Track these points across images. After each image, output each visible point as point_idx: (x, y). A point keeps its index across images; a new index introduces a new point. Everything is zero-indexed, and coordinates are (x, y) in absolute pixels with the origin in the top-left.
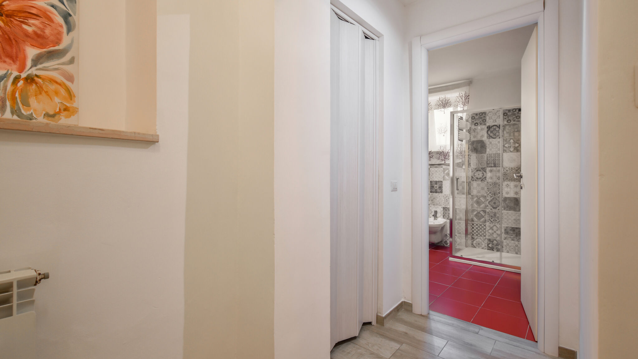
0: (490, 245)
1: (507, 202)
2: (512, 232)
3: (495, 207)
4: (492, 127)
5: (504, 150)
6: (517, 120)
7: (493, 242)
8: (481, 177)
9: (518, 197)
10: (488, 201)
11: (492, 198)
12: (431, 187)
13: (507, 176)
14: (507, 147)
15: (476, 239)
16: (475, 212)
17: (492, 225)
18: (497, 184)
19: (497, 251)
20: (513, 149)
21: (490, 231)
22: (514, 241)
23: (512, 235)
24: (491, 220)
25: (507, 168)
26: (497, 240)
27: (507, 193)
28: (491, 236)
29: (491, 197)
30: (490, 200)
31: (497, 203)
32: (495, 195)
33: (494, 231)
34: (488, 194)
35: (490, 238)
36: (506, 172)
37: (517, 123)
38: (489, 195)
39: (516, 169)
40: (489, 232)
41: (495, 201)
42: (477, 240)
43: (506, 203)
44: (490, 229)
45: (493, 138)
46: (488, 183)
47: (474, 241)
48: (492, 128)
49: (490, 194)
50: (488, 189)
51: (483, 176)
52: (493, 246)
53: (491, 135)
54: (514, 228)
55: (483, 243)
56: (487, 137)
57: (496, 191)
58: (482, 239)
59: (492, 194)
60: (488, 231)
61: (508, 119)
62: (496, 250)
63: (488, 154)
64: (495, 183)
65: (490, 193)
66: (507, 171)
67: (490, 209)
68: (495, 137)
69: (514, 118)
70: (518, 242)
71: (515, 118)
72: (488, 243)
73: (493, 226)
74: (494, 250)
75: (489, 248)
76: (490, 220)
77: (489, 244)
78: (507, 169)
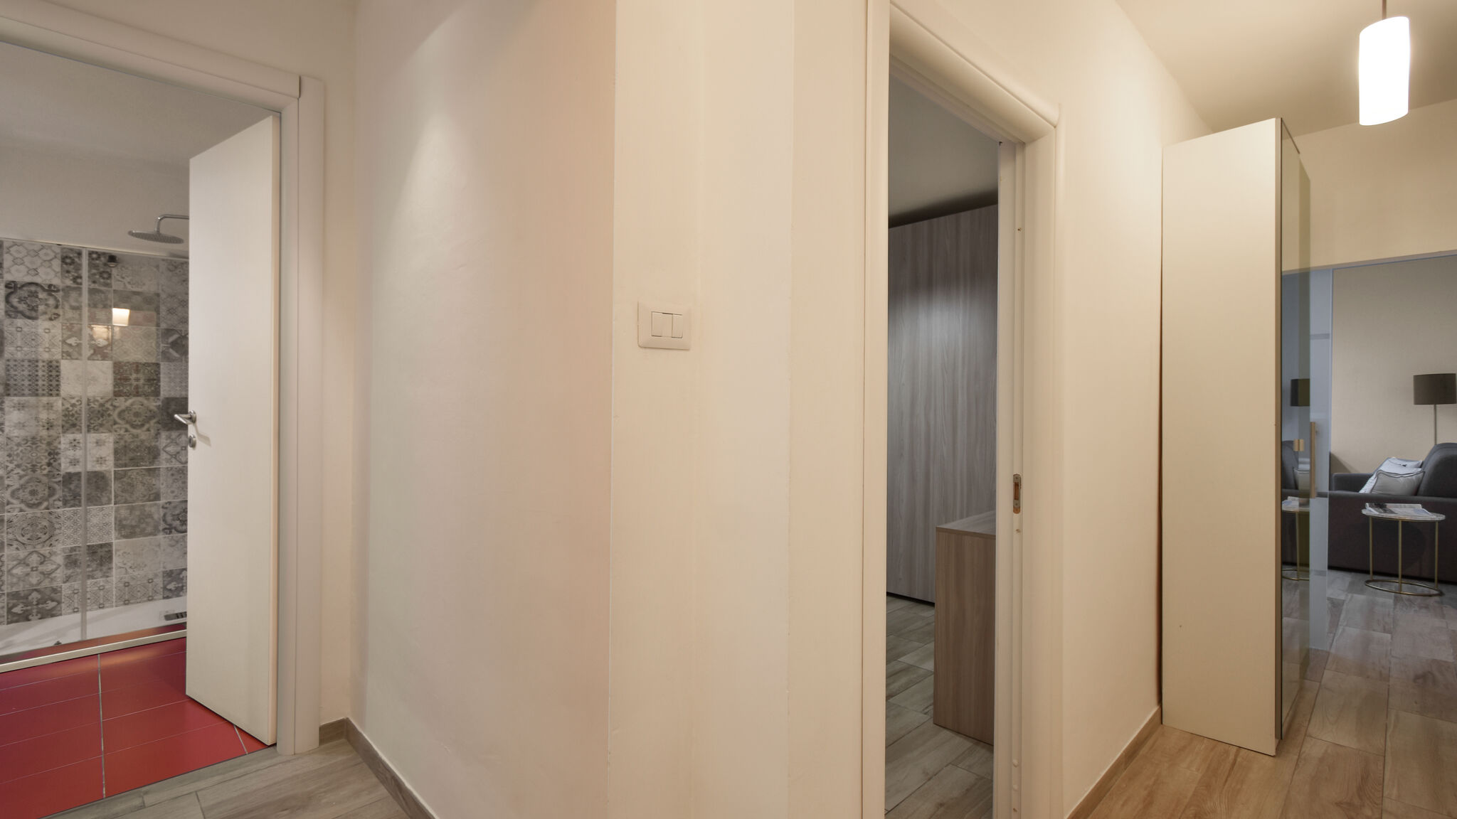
0: (17, 610)
1: (72, 487)
2: (88, 558)
3: (36, 502)
4: (23, 286)
5: (63, 352)
6: (102, 280)
7: (26, 597)
9: (107, 468)
10: (10, 490)
11: (23, 481)
13: (73, 419)
14: (74, 344)
17: (22, 554)
18: (40, 441)
19: (40, 619)
20: (92, 352)
21: (18, 571)
22: (93, 578)
23: (89, 566)
24: (20, 539)
25: (73, 398)
26: (43, 590)
27: (74, 462)
28: (21, 584)
29: (21, 477)
30: (17, 486)
31: (40, 490)
32: (34, 471)
33: (32, 568)
34: (12, 470)
35: (20, 588)
36: (71, 408)
37: (103, 288)
38: (15, 472)
39: (101, 401)
40: (12, 575)
41: (34, 488)
43: (70, 489)
44: (19, 563)
45: (29, 318)
46: (9, 438)
48: (25, 288)
49: (19, 471)
50: (9, 455)
52: (29, 608)
53: (22, 307)
54: (93, 546)
56: (6, 312)
57: (38, 461)
59: (23, 470)
60: (9, 571)
61: (76, 275)
62: (39, 616)
63: (8, 360)
64: (33, 438)
65: (18, 466)
66: (73, 405)
67: (17, 510)
68: (34, 314)
69: (95, 274)
70: (104, 579)
71: (97, 277)
72: (10, 605)
73: (26, 554)
74: (30, 617)
75: (15, 618)
76: (17, 540)
77: (15, 606)
78: (73, 401)
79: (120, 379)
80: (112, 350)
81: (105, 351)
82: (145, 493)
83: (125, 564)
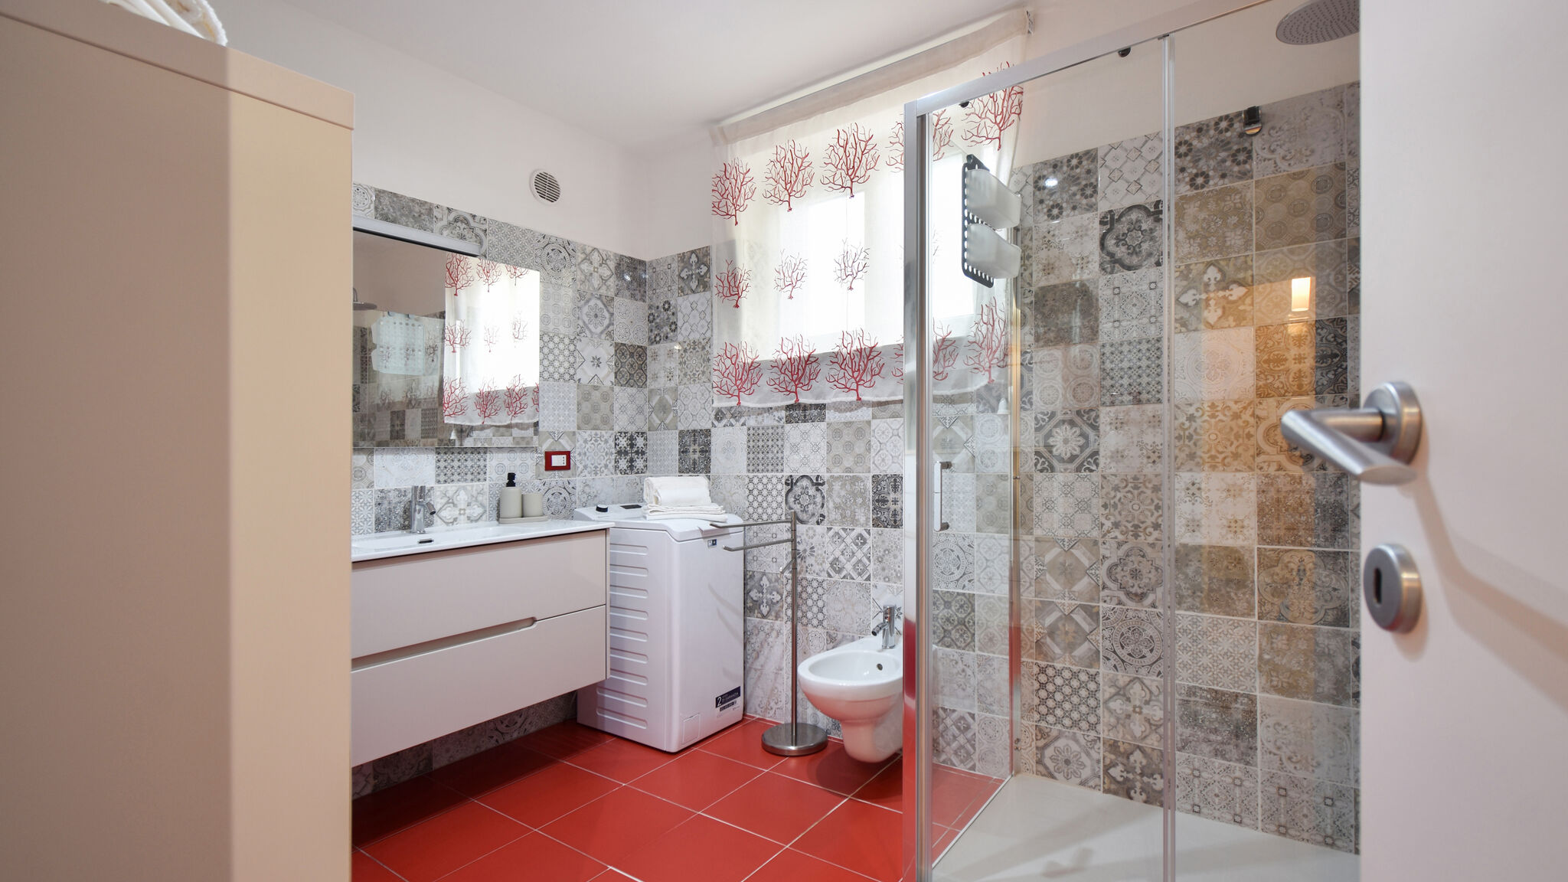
0: (1116, 772)
1: (1190, 571)
2: (1214, 716)
3: (1139, 591)
4: (1121, 216)
5: (1177, 320)
6: (1236, 169)
7: (1128, 755)
8: (1077, 451)
9: (1245, 543)
10: (1107, 563)
11: (1121, 552)
12: (878, 501)
13: (1191, 443)
14: (1191, 303)
15: (1057, 738)
16: (1049, 613)
17: (1122, 678)
18: (1144, 483)
19: (1146, 802)
20: (1220, 312)
21: (1117, 705)
22: (1223, 757)
23: (1216, 731)
24: (1119, 651)
25: (1191, 405)
26: (1149, 751)
27: (1194, 526)
28: (1120, 728)
29: (1120, 545)
30: (1114, 560)
31: (1144, 572)
32: (1136, 536)
33: (1135, 707)
34: (1109, 532)
35: (1118, 735)
36: (1187, 424)
37: (1238, 184)
38: (1112, 535)
39: (1235, 408)
40: (1111, 712)
41: (1136, 565)
42: (1061, 743)
43: (1187, 575)
44: (1117, 694)
45: (1129, 268)
46: (1104, 477)
47: (1046, 746)
48: (1124, 219)
49: (1116, 533)
50: (1105, 506)
51: (1082, 448)
52: (1131, 776)
53: (1121, 252)
54: (1223, 694)
55: (1084, 758)
56: (1101, 264)
57: (1142, 518)
58: (1083, 742)
59: (1122, 533)
60: (1106, 702)
61: (1195, 171)
62: (1144, 796)
63: (1103, 346)
64: (1135, 478)
65: (1116, 525)
66: (1191, 418)
67: (1115, 600)
68: (1135, 260)
69: (1224, 161)
70: (1242, 765)
71: (1228, 163)
72: (1108, 761)
73: (1127, 679)
74: (1132, 792)
75: (1113, 787)
76: (1114, 652)
77: (1113, 765)
78: (1191, 410)
79: (1267, 361)
80: (1252, 304)
81: (1241, 308)
82: (1317, 605)
83: (1279, 748)
